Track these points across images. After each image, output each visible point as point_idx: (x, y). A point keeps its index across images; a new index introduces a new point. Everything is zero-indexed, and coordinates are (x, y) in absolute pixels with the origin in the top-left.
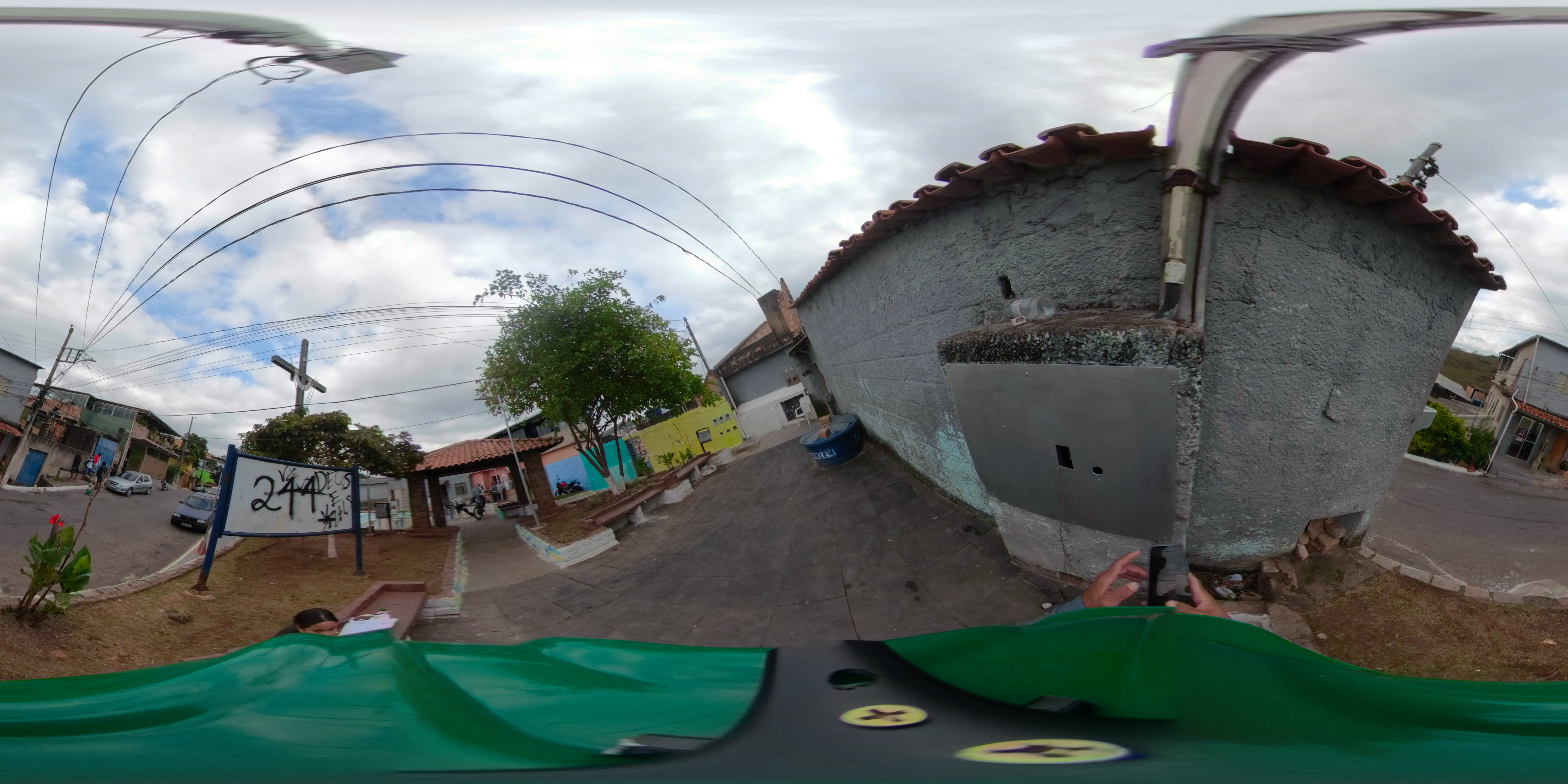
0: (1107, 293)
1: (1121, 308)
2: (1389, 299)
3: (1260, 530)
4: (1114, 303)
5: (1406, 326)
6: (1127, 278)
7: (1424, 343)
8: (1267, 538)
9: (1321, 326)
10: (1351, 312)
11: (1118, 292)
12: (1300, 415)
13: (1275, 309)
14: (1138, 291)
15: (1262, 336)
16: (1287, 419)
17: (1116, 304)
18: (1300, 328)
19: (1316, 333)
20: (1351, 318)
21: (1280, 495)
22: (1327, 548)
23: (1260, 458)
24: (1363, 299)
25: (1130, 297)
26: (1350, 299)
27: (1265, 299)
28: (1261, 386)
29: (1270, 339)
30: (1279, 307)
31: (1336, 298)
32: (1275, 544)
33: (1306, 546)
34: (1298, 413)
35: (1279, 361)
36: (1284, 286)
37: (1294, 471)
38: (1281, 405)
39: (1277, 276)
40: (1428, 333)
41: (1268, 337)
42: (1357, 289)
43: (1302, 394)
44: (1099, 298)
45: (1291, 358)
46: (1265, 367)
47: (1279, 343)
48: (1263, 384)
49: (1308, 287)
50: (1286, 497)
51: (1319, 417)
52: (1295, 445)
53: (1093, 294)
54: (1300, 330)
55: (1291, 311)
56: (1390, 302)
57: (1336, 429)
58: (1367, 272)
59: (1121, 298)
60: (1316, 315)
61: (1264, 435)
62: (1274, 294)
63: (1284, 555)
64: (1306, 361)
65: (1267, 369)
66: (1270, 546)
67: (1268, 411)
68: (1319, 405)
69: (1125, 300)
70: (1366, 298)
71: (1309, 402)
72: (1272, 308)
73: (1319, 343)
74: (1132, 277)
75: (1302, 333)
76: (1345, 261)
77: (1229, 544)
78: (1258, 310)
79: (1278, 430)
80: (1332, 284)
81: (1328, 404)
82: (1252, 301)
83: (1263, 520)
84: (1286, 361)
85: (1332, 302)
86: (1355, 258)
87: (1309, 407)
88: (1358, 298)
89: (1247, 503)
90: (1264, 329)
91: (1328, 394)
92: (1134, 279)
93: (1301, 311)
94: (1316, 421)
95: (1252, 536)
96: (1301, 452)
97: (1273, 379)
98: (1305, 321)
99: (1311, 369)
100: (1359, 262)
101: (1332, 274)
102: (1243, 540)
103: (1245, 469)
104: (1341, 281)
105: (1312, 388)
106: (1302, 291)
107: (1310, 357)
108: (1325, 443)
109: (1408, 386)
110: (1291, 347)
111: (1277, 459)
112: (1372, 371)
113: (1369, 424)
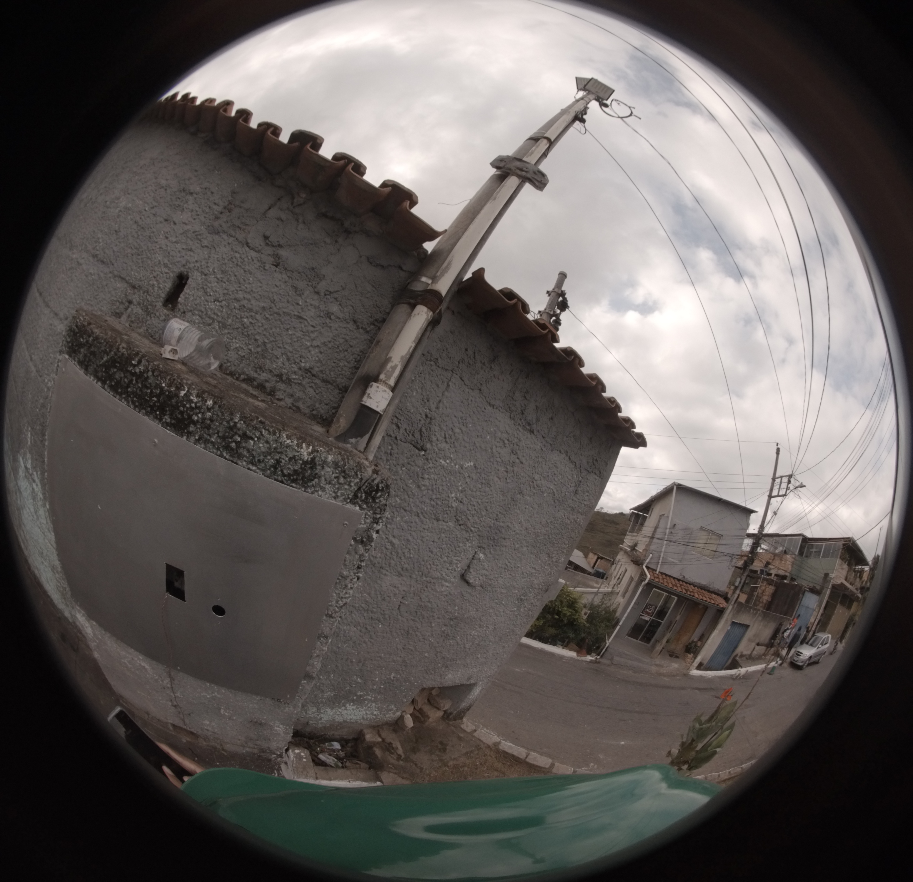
2: (544, 463)
3: (369, 695)
5: (555, 491)
7: (569, 509)
8: (374, 704)
9: (480, 486)
10: (509, 475)
12: (439, 575)
13: (443, 462)
15: (423, 488)
16: (424, 578)
18: (461, 486)
19: (475, 494)
20: (508, 481)
21: (399, 659)
22: (430, 720)
23: (387, 616)
24: (522, 463)
26: (511, 461)
27: (437, 450)
29: (430, 492)
30: (448, 461)
31: (499, 460)
32: (381, 712)
33: (411, 715)
34: (438, 574)
35: (433, 517)
36: (457, 440)
37: (419, 634)
38: (423, 563)
39: (454, 428)
40: (574, 498)
41: (428, 490)
42: (518, 452)
43: (446, 555)
45: (446, 516)
46: (417, 520)
47: (437, 499)
48: (410, 538)
49: (478, 445)
50: (404, 661)
51: (456, 580)
52: (426, 606)
54: (460, 488)
55: (457, 467)
56: (544, 466)
57: (470, 594)
58: (529, 435)
60: (478, 474)
61: (397, 592)
62: (447, 447)
63: (387, 723)
64: (458, 520)
65: (419, 523)
66: (375, 713)
67: (409, 568)
68: (460, 567)
70: (524, 461)
71: (451, 563)
72: (441, 461)
73: (475, 503)
75: (462, 492)
76: (513, 421)
77: (332, 709)
78: (427, 459)
79: (413, 589)
80: (498, 445)
81: (469, 567)
82: (422, 449)
83: (374, 685)
84: (440, 518)
85: (495, 463)
86: (521, 420)
87: (450, 568)
88: (517, 461)
89: (361, 664)
90: (427, 481)
91: (471, 556)
93: (466, 468)
94: (453, 583)
95: (359, 701)
96: (431, 614)
97: (422, 534)
98: (468, 480)
99: (461, 529)
100: (524, 424)
101: (499, 434)
102: (347, 705)
103: (369, 627)
104: (506, 442)
105: (457, 549)
106: (472, 448)
107: (463, 517)
108: (457, 608)
109: (548, 554)
110: (448, 504)
111: (404, 619)
112: (518, 536)
113: (503, 591)
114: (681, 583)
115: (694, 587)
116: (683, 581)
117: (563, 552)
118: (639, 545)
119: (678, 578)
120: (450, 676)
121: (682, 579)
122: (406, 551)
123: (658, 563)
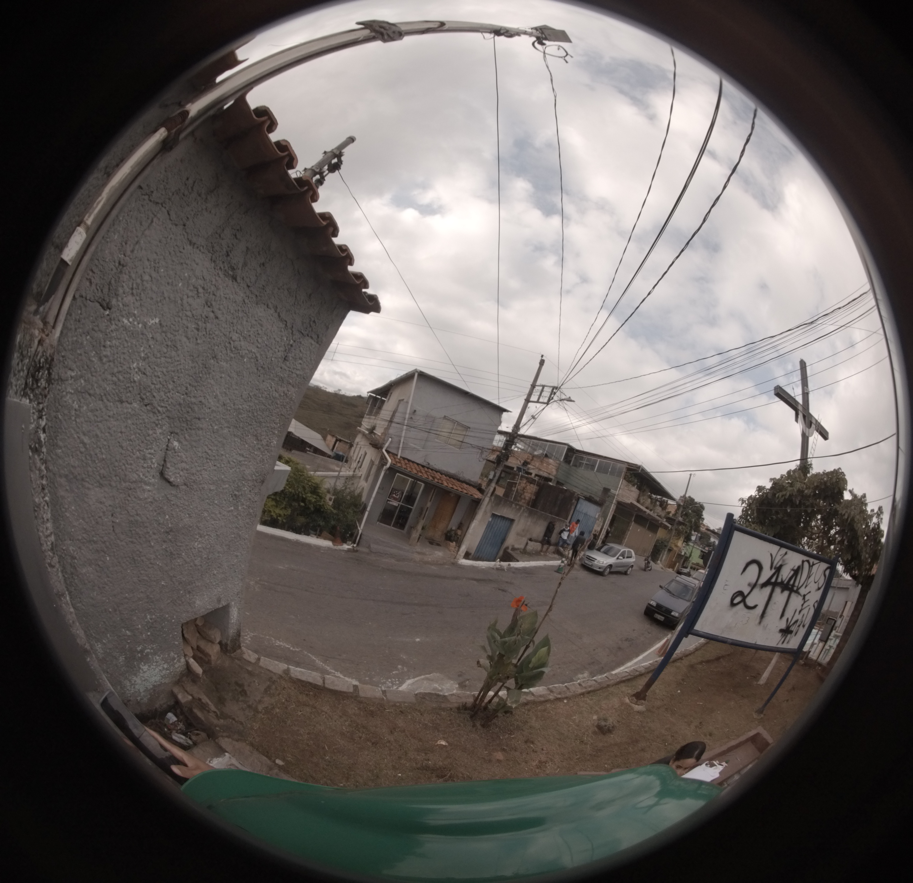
2: (245, 319)
5: (258, 355)
7: (276, 379)
9: (165, 350)
10: (200, 334)
12: (136, 477)
13: (126, 321)
15: (105, 360)
16: (124, 485)
18: (144, 351)
19: (159, 361)
20: (199, 341)
22: (213, 658)
23: (108, 544)
24: (217, 318)
26: (204, 316)
27: (121, 305)
29: (112, 365)
30: (131, 320)
31: (189, 314)
33: (194, 658)
34: (135, 475)
35: (117, 399)
38: (117, 464)
40: (283, 366)
41: (110, 361)
42: (214, 303)
43: (137, 448)
45: (129, 395)
47: (120, 372)
49: (166, 295)
51: (156, 480)
52: (136, 521)
54: (143, 355)
55: (140, 326)
56: (245, 323)
57: (175, 496)
58: (230, 282)
60: (163, 334)
61: (105, 509)
62: (132, 300)
64: (143, 399)
65: (104, 410)
67: (105, 473)
68: (155, 462)
70: (220, 316)
71: (144, 459)
72: (124, 320)
73: (159, 374)
75: (144, 360)
78: (111, 320)
79: (117, 501)
80: (190, 294)
81: (165, 461)
82: (108, 307)
84: (124, 398)
85: (184, 318)
86: (223, 263)
88: (212, 315)
90: (108, 349)
91: (164, 447)
93: (150, 327)
94: (153, 485)
97: (108, 424)
98: (151, 342)
99: (148, 411)
101: (194, 280)
104: (201, 290)
105: (147, 438)
106: (159, 300)
107: (148, 394)
109: (256, 436)
110: (130, 378)
111: (125, 543)
112: (215, 415)
113: (212, 487)
114: (426, 469)
115: (442, 474)
116: (428, 468)
117: (274, 433)
118: (377, 428)
119: (422, 464)
120: (198, 602)
121: (428, 466)
122: (98, 451)
123: (398, 448)
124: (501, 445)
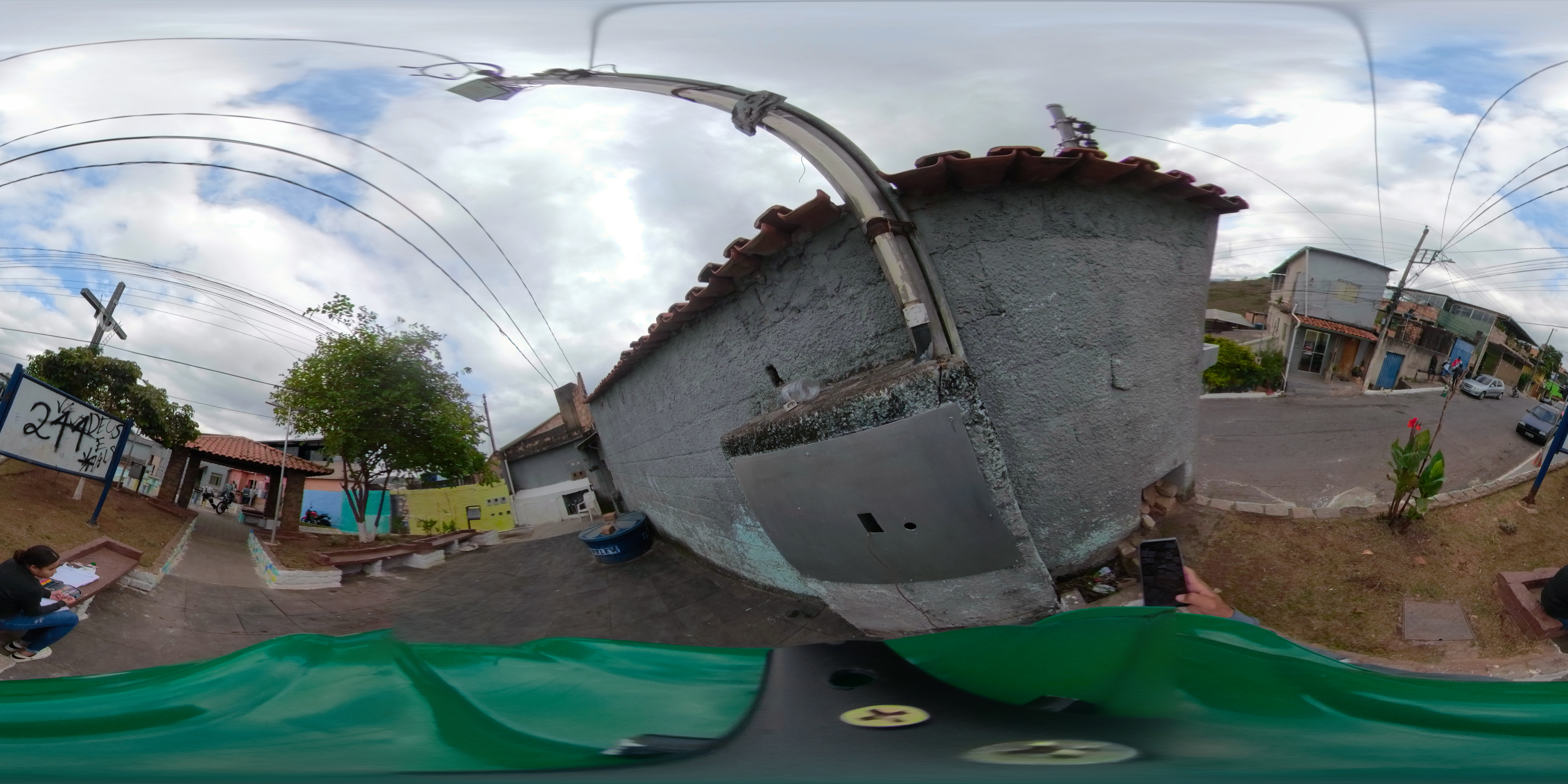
0: (863, 356)
1: (881, 366)
2: (1128, 256)
3: (1103, 518)
4: (873, 364)
5: (1156, 275)
6: (877, 335)
7: (1180, 285)
8: (1112, 523)
9: (1077, 307)
10: (1098, 283)
11: (873, 352)
12: (1092, 396)
13: (1026, 309)
14: (891, 344)
15: (1025, 339)
16: (1081, 406)
17: (875, 364)
18: (1058, 316)
19: (1076, 315)
20: (1100, 288)
21: (1105, 478)
22: (1168, 510)
23: (1072, 451)
24: (1105, 267)
25: (885, 352)
26: (1092, 271)
27: (1013, 304)
28: (1045, 385)
29: (1035, 338)
30: (1030, 306)
31: (1079, 276)
32: (1122, 525)
33: (1150, 514)
34: (1090, 395)
35: (1052, 355)
36: (1025, 285)
37: (1108, 450)
38: (1071, 395)
39: (1014, 279)
40: (1181, 274)
41: (1031, 338)
42: (1094, 260)
43: (1086, 377)
44: (857, 363)
45: (1062, 347)
46: (1041, 366)
47: (1045, 339)
48: (1046, 383)
49: (1048, 276)
50: (1111, 478)
51: (1109, 392)
52: (1098, 426)
53: (851, 361)
54: (1059, 319)
55: (1042, 304)
56: (1131, 258)
57: (1129, 397)
58: (1096, 241)
59: (877, 356)
60: (1068, 299)
61: (1067, 429)
62: (1020, 296)
63: (1134, 531)
64: (1077, 345)
65: (1044, 367)
66: (1118, 528)
67: (1061, 405)
68: (1105, 380)
69: (882, 357)
70: (1106, 264)
71: (1095, 382)
72: (1024, 309)
73: (1081, 323)
74: (881, 333)
75: (1062, 321)
76: (1068, 238)
77: (1082, 543)
78: (1011, 316)
79: (1078, 419)
80: (1068, 264)
82: (1001, 312)
83: (1100, 508)
84: (1059, 352)
85: (1077, 280)
86: (1076, 232)
87: (1097, 385)
88: (1099, 267)
89: (1079, 498)
90: (1025, 332)
91: (1109, 366)
92: (882, 334)
93: (1052, 301)
94: (1108, 396)
95: (1099, 526)
96: (1107, 430)
97: (1053, 374)
98: (1060, 308)
99: (1085, 350)
100: (1082, 234)
101: (1063, 256)
102: (1091, 534)
103: (1063, 468)
104: (1075, 258)
105: (1092, 367)
106: (1045, 282)
107: (1080, 340)
108: (1125, 414)
109: (1180, 331)
110: (1057, 338)
111: (1088, 446)
112: (1141, 329)
113: (1157, 380)
118: (1284, 298)
120: (1157, 469)
121: (1331, 320)
122: (1049, 394)
123: (1304, 310)
124: (1390, 297)
